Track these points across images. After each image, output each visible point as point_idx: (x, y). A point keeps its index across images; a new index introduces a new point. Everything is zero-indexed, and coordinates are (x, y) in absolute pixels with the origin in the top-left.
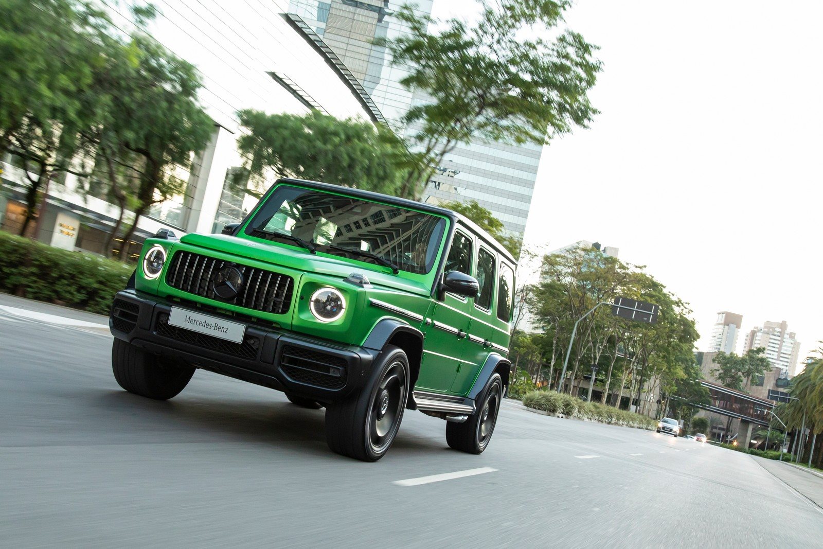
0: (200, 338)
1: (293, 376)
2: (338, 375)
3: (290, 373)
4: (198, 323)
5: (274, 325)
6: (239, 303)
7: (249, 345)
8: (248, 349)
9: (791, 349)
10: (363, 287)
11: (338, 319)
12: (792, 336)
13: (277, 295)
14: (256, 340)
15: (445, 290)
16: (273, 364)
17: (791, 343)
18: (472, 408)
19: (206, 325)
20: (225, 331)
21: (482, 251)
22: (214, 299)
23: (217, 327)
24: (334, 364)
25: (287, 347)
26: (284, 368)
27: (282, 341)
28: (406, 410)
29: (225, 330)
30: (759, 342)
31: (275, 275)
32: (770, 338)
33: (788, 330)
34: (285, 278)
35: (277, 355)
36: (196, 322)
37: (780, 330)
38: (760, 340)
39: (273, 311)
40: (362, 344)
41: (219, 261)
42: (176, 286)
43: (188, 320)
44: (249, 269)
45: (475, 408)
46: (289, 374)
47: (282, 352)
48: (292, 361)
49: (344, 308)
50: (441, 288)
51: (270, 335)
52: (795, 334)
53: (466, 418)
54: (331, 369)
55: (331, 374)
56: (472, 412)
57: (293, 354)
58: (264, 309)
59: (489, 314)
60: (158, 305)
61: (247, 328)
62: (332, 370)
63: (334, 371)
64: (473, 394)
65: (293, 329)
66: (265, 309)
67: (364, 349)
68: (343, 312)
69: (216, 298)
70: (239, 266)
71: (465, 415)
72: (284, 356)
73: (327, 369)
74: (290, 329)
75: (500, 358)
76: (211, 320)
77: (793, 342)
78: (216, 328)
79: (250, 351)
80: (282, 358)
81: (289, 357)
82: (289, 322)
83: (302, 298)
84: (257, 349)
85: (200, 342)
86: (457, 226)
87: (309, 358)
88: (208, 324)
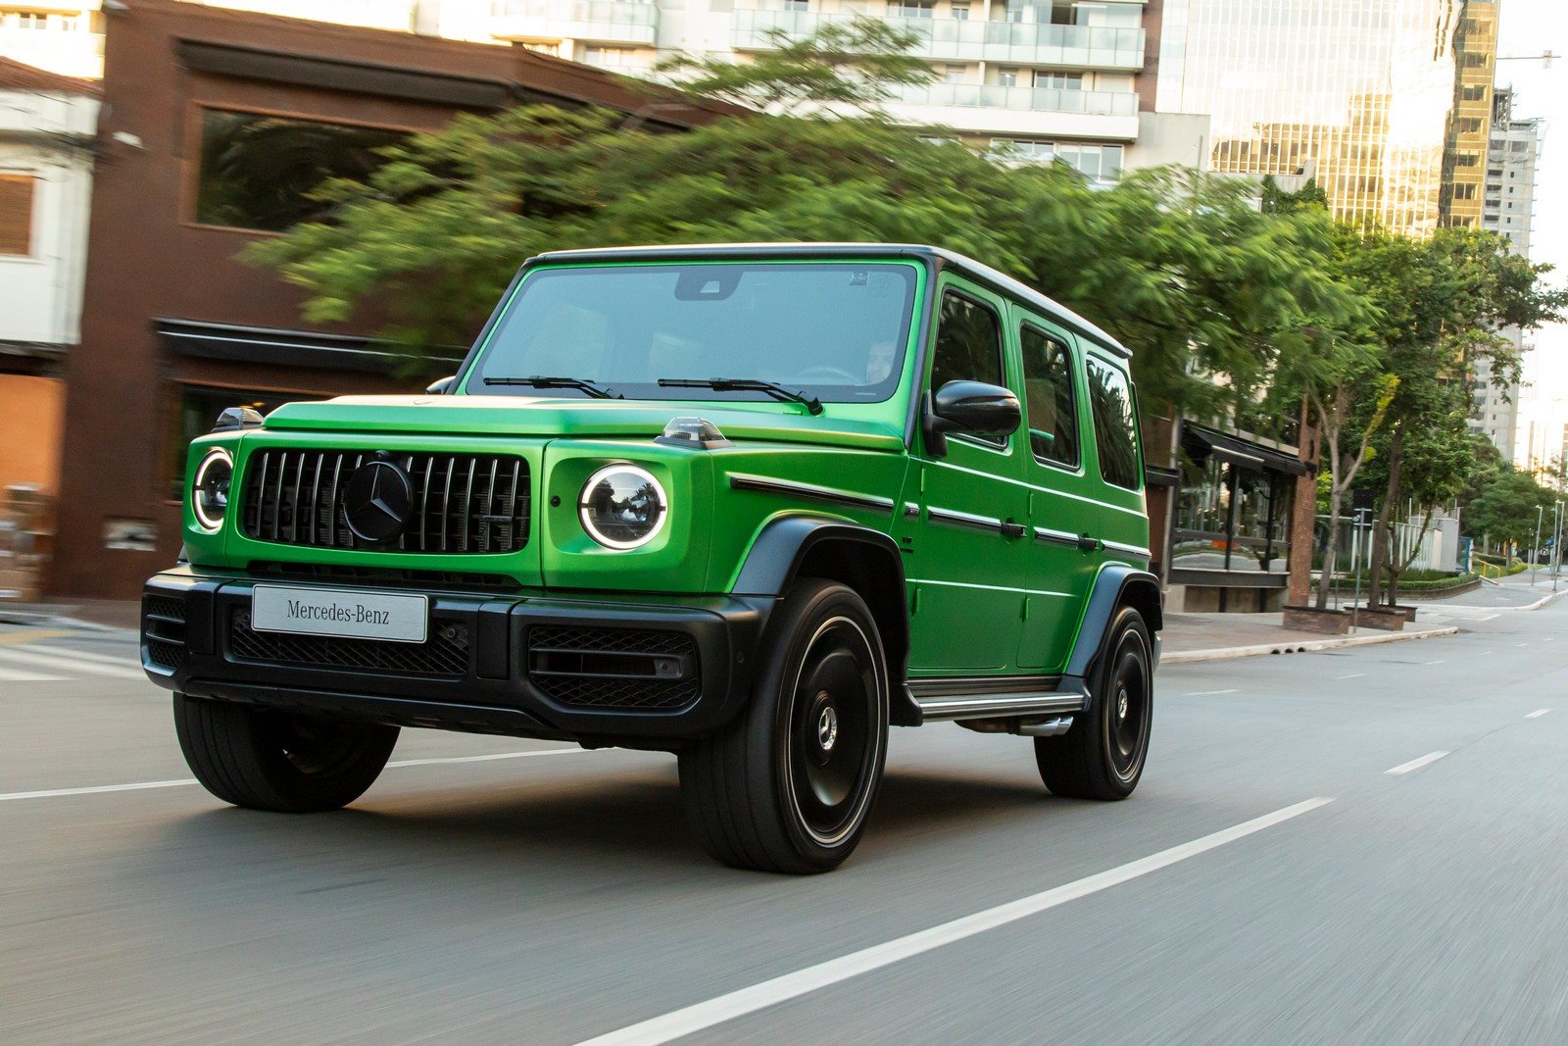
0: (332, 649)
1: (567, 697)
2: (679, 675)
3: (555, 692)
4: (319, 613)
6: (413, 547)
7: (447, 643)
8: (447, 653)
10: (705, 448)
11: (657, 538)
13: (498, 507)
14: (459, 627)
15: (940, 429)
16: (508, 677)
18: (1082, 696)
19: (336, 614)
21: (1027, 330)
22: (355, 547)
23: (363, 615)
24: (661, 649)
25: (536, 629)
26: (537, 682)
27: (522, 617)
28: (893, 730)
29: (381, 618)
31: (484, 460)
34: (507, 461)
35: (515, 653)
36: (312, 611)
39: (495, 548)
40: (728, 590)
41: (350, 454)
42: (266, 536)
43: (296, 610)
44: (421, 457)
45: (1089, 695)
46: (552, 694)
47: (526, 645)
48: (555, 661)
49: (663, 509)
50: (930, 426)
51: (487, 607)
53: (1069, 721)
54: (655, 662)
55: (659, 675)
56: (1082, 705)
57: (553, 644)
58: (474, 548)
59: (1081, 474)
60: (226, 589)
61: (432, 602)
62: (659, 666)
63: (665, 667)
64: (1077, 663)
65: (551, 582)
67: (736, 599)
68: (663, 515)
69: (358, 545)
70: (398, 456)
71: (1064, 716)
72: (533, 652)
73: (648, 665)
74: (539, 584)
75: (1126, 571)
76: (348, 599)
78: (361, 617)
79: (454, 658)
80: (530, 660)
81: (550, 653)
82: (535, 566)
83: (555, 502)
84: (466, 648)
85: (333, 658)
86: (945, 278)
87: (596, 646)
88: (341, 612)
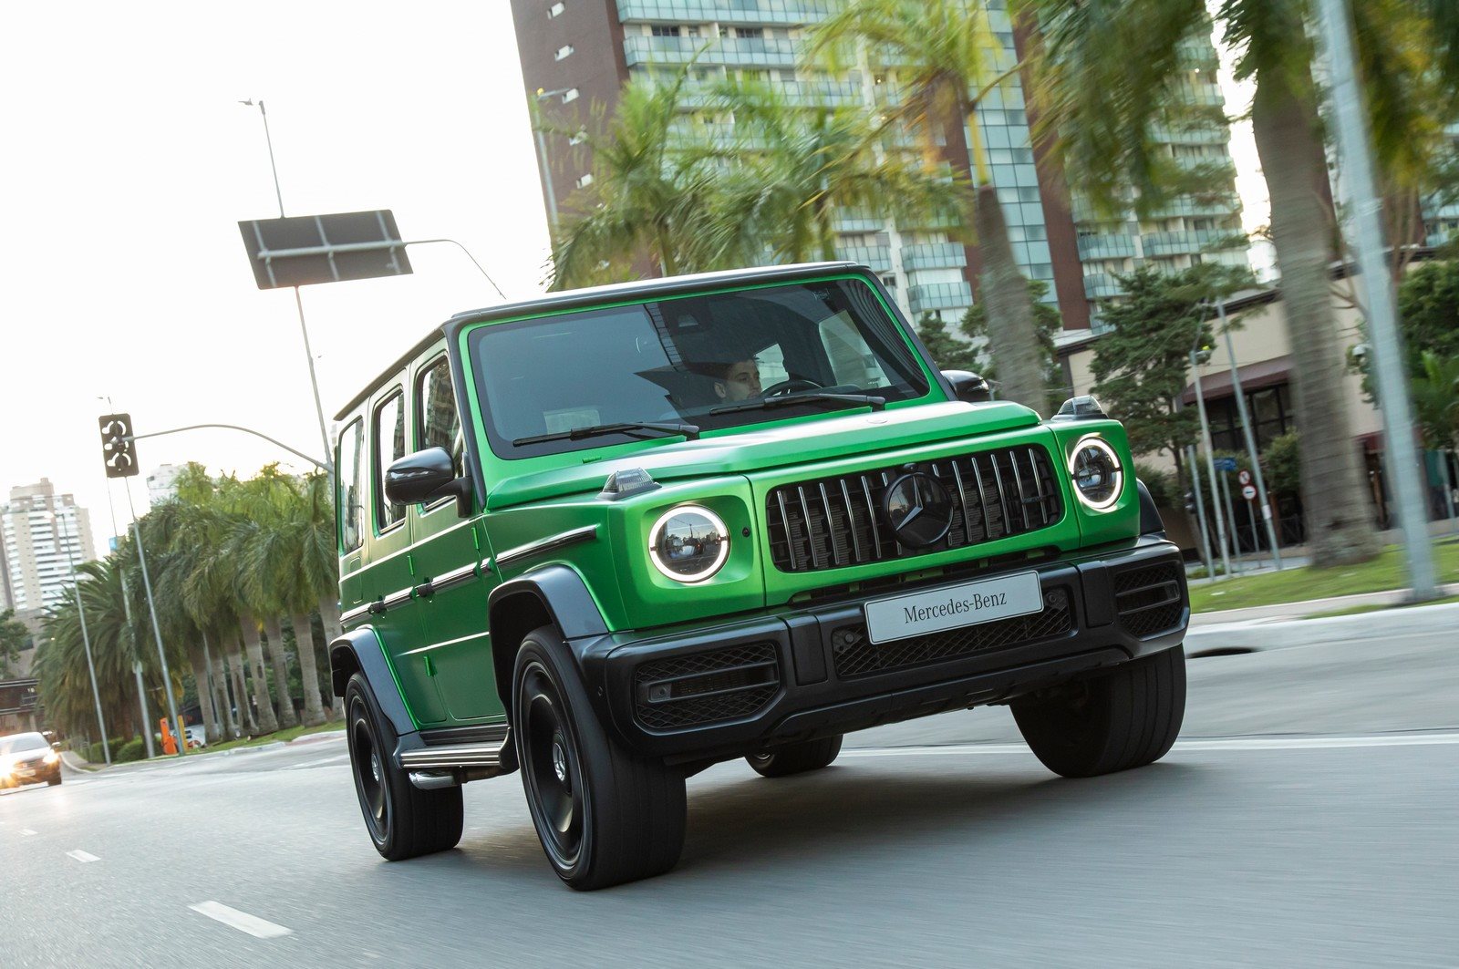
4: (937, 612)
5: (1030, 556)
9: (75, 526)
11: (1117, 497)
12: (68, 500)
14: (1058, 592)
17: (72, 515)
19: (954, 608)
20: (1000, 603)
23: (980, 602)
29: (996, 600)
30: (11, 532)
31: (1001, 453)
32: (31, 519)
33: (58, 491)
34: (1022, 450)
36: (930, 612)
37: (41, 497)
38: (12, 528)
41: (873, 473)
43: (912, 614)
52: (71, 495)
54: (1166, 590)
57: (1124, 588)
58: (1016, 529)
60: (821, 618)
66: (1018, 529)
68: (1118, 476)
70: (921, 465)
77: (72, 511)
78: (979, 604)
82: (1074, 534)
87: (1141, 584)
88: (958, 605)
